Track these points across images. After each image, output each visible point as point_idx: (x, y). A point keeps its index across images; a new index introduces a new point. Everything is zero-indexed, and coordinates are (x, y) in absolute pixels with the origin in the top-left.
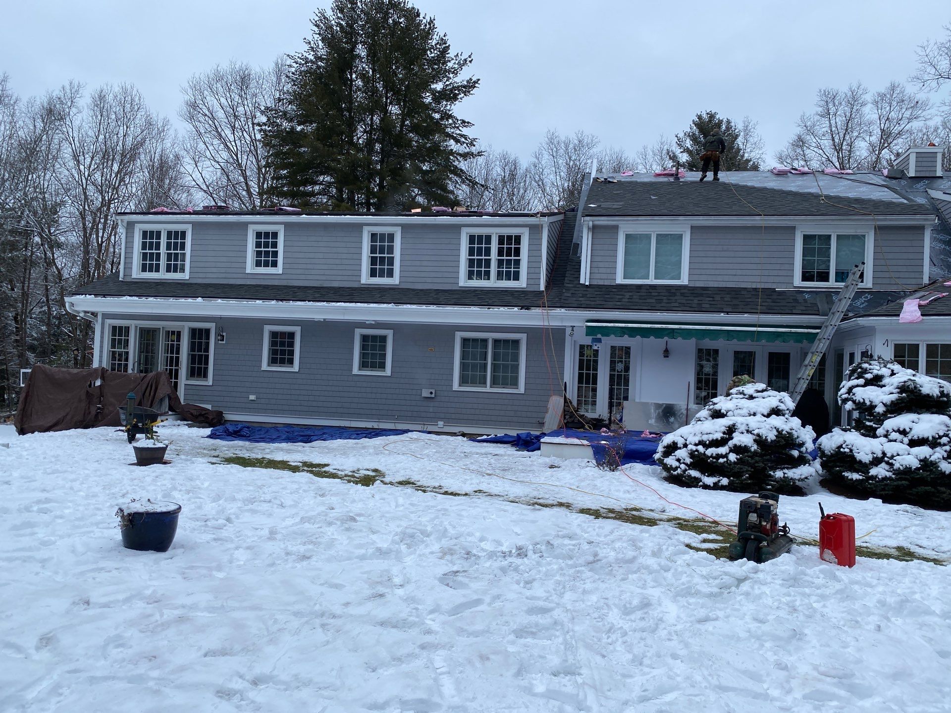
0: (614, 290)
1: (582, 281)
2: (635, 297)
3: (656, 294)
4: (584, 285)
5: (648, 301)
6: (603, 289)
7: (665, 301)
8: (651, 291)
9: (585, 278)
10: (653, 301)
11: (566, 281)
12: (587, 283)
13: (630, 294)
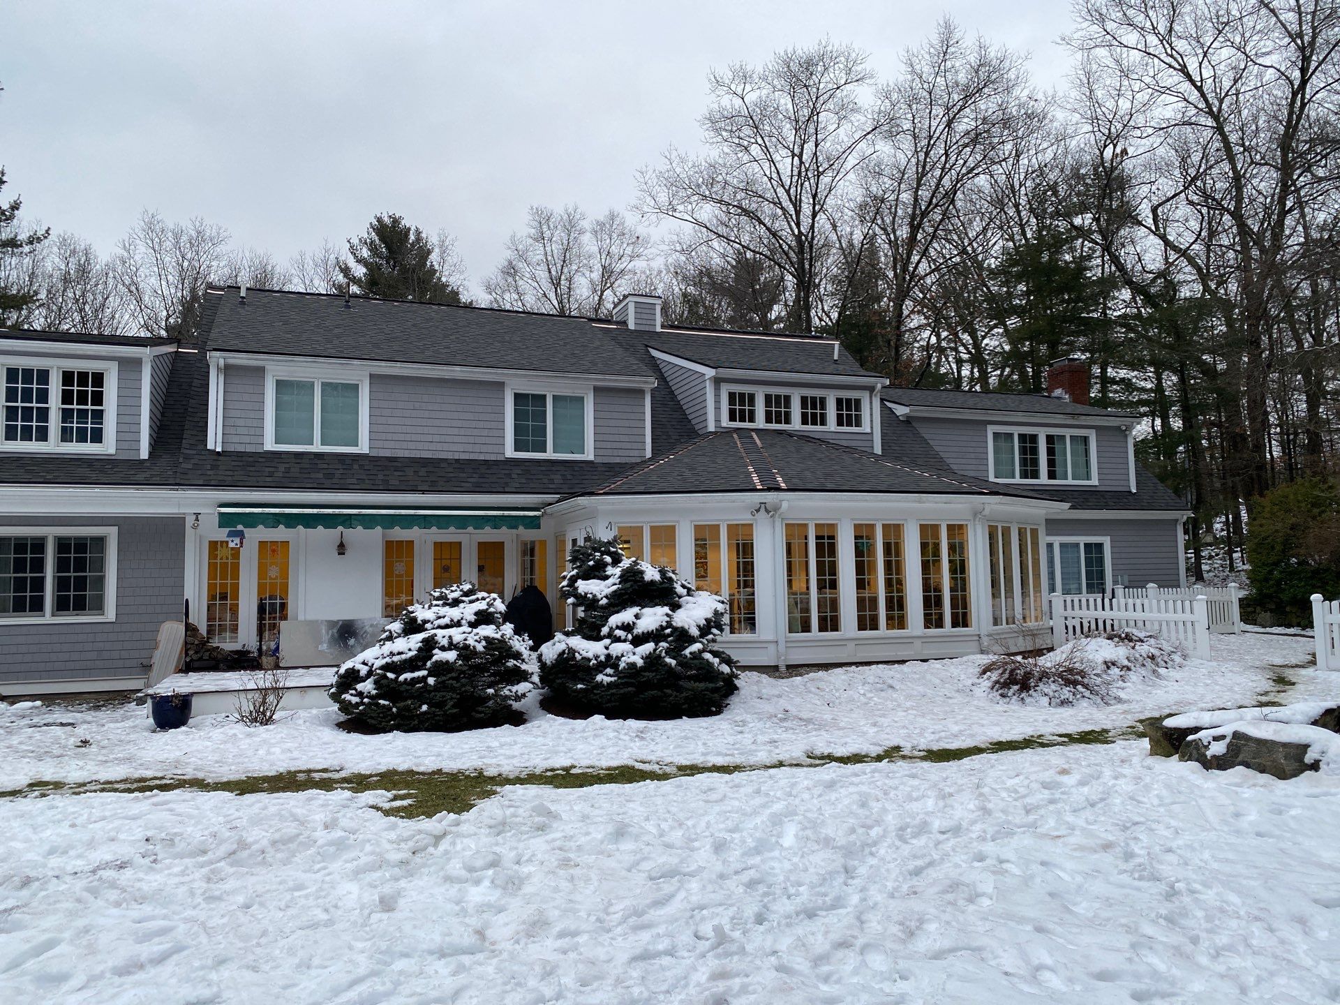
0: (260, 460)
1: (210, 446)
2: (292, 470)
3: (326, 466)
4: (213, 452)
5: (313, 475)
6: (244, 459)
7: (336, 476)
8: (316, 461)
9: (214, 441)
10: (321, 476)
11: (184, 446)
12: (219, 449)
13: (287, 465)
